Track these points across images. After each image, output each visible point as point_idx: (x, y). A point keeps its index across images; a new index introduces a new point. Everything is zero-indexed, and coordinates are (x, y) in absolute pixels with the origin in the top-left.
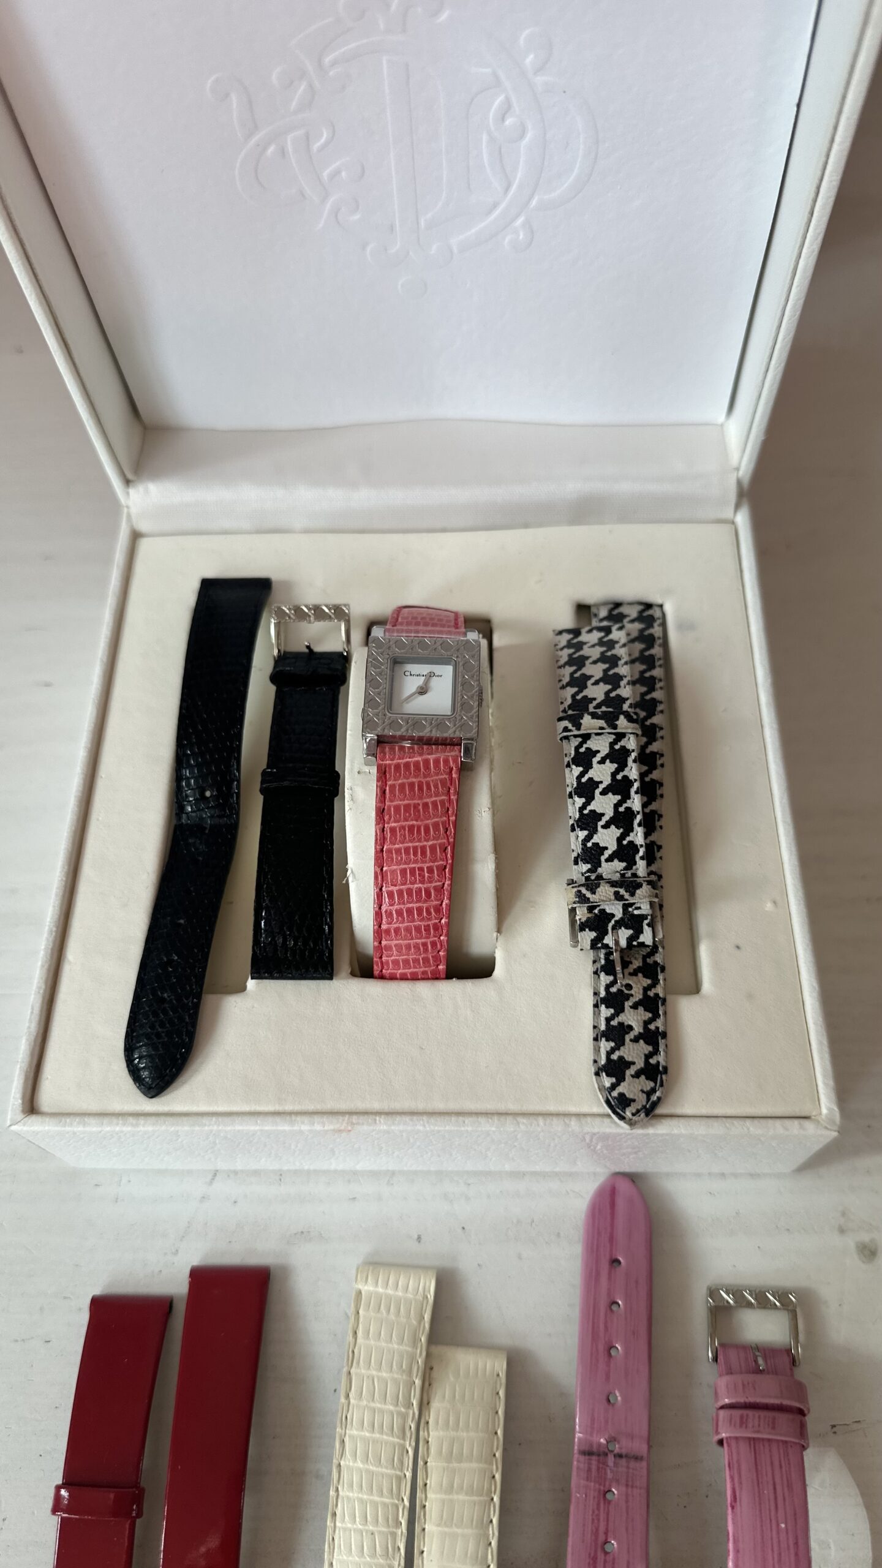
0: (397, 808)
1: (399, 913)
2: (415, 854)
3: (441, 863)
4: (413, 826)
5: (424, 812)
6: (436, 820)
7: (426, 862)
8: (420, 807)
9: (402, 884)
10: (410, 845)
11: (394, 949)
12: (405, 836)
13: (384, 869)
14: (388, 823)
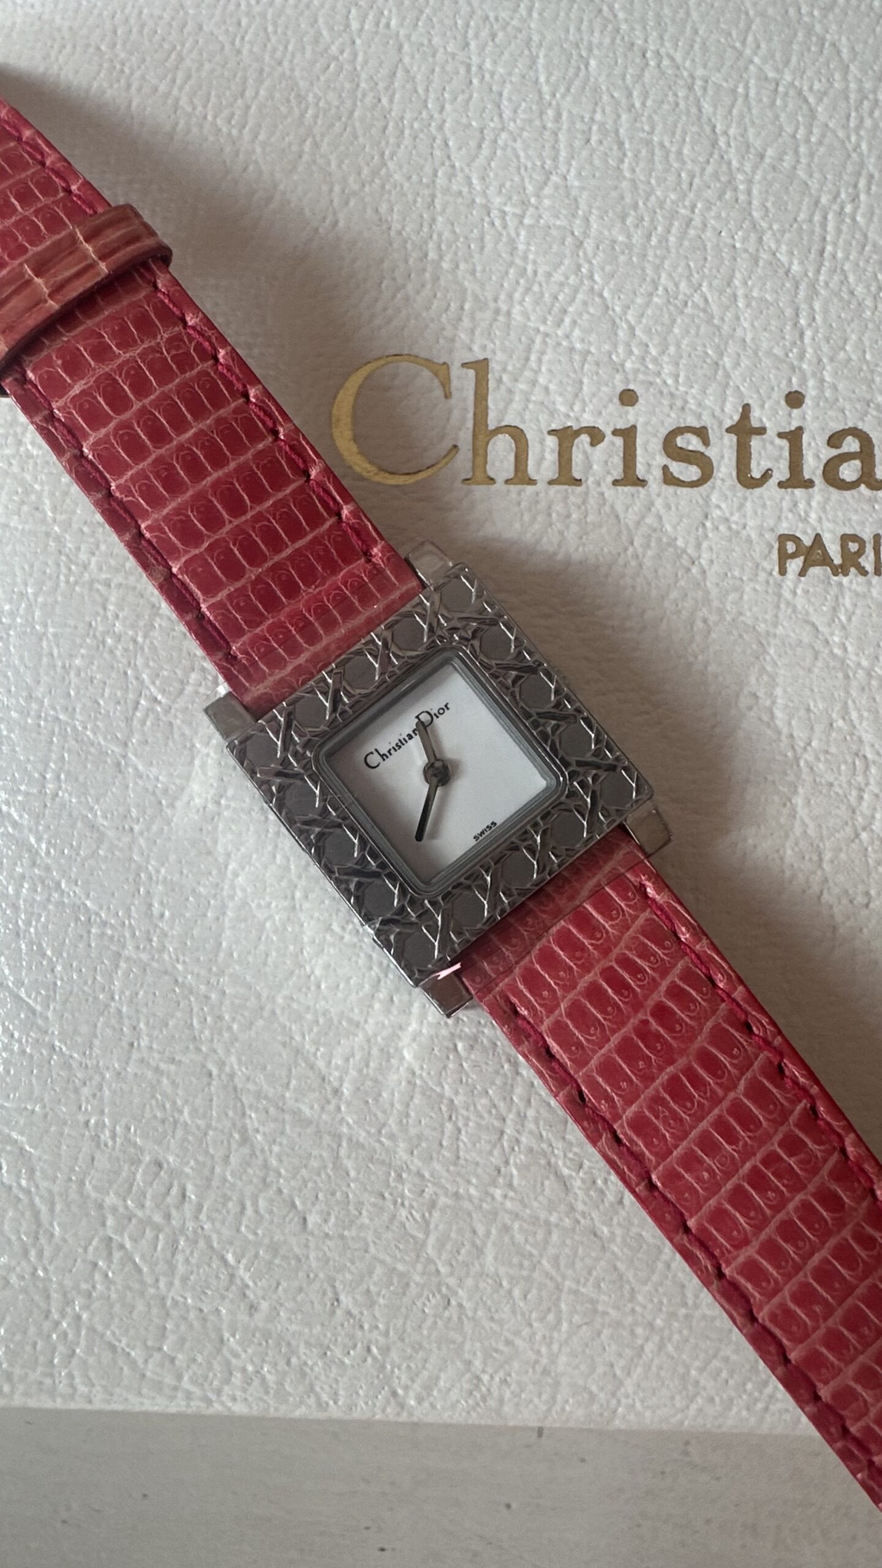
0: (608, 1069)
1: (805, 1297)
2: (732, 1139)
3: (799, 1108)
4: (674, 1080)
5: (670, 1029)
6: (710, 1024)
7: (770, 1137)
8: (654, 1025)
9: (758, 1228)
10: (704, 1125)
11: (859, 1388)
12: (675, 1116)
13: (691, 1223)
14: (617, 1117)
